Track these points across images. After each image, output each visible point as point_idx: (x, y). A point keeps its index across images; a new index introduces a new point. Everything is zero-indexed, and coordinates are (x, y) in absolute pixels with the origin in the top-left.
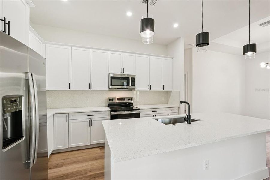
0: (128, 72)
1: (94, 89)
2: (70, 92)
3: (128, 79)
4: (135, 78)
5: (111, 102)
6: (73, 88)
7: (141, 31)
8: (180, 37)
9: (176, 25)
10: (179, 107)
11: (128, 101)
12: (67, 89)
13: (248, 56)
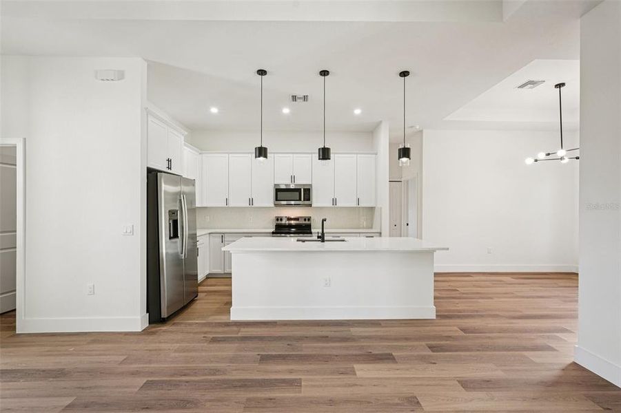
0: (301, 181)
1: (255, 205)
2: (227, 209)
3: (299, 190)
4: (309, 189)
5: (279, 222)
6: (231, 204)
7: (257, 155)
8: (381, 122)
9: (357, 112)
10: (380, 233)
11: (304, 222)
12: (224, 205)
13: (402, 163)
